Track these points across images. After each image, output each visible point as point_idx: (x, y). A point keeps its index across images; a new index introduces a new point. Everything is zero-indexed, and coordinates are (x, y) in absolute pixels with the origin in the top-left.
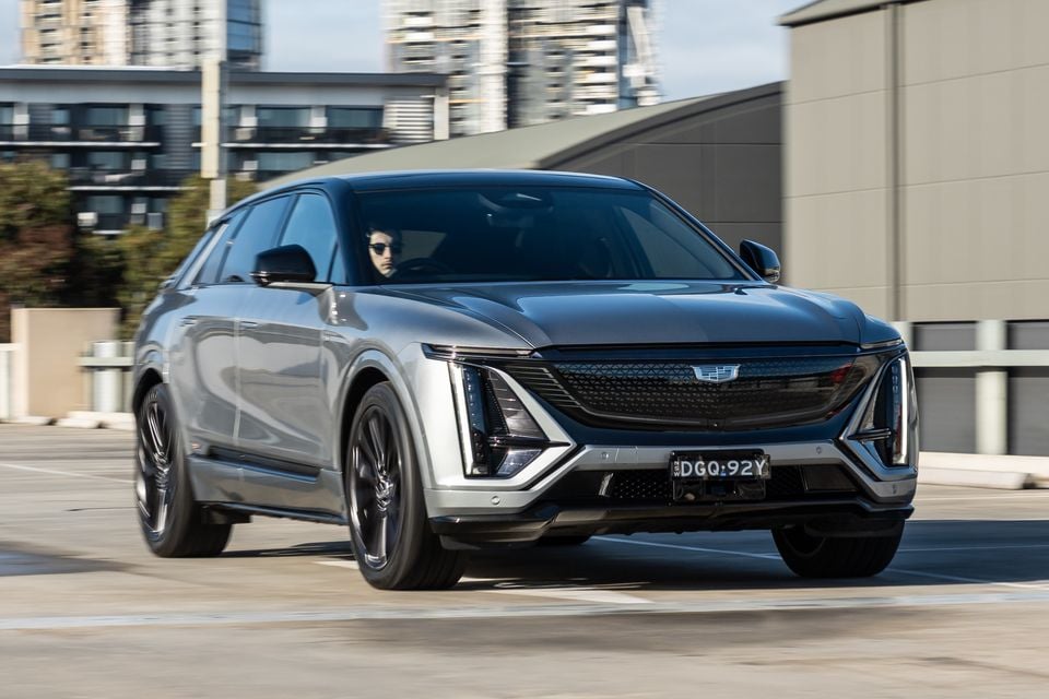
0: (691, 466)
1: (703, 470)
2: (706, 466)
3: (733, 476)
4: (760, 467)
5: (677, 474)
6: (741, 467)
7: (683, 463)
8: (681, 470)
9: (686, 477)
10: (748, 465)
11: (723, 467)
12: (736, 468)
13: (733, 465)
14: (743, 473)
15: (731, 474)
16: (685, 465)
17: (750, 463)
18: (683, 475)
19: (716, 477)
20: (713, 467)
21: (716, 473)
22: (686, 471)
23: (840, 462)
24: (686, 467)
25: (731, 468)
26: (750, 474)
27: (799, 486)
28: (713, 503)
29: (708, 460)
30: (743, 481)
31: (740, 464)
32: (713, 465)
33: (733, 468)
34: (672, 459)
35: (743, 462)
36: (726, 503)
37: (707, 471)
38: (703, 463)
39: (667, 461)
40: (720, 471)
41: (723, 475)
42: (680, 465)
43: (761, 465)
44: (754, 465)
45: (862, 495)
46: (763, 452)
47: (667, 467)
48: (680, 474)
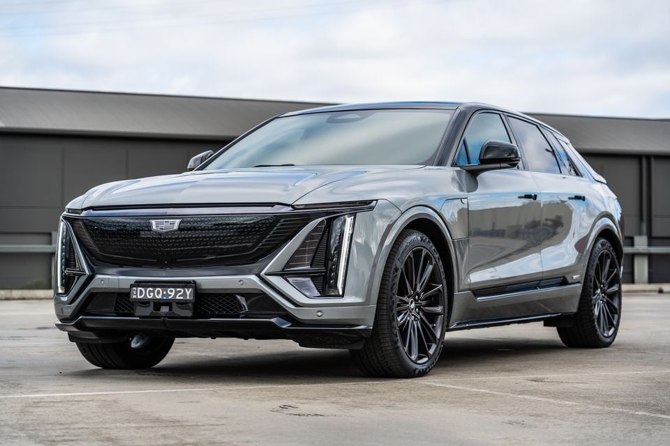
0: (144, 291)
1: (152, 294)
2: (153, 292)
3: (171, 299)
5: (135, 297)
6: (176, 293)
7: (139, 289)
8: (139, 294)
9: (140, 299)
10: (181, 291)
11: (165, 293)
12: (173, 294)
13: (171, 291)
14: (177, 298)
15: (170, 297)
18: (139, 297)
19: (160, 299)
20: (158, 292)
21: (160, 297)
22: (141, 295)
23: (260, 292)
24: (141, 291)
25: (170, 293)
26: (182, 298)
27: (236, 308)
28: (160, 317)
29: (155, 287)
30: (177, 303)
31: (176, 291)
32: (158, 291)
33: (171, 293)
34: (132, 286)
35: (178, 290)
36: (169, 318)
37: (154, 294)
38: (152, 289)
39: (129, 287)
40: (163, 295)
41: (165, 298)
42: (137, 290)
43: (189, 292)
44: (185, 292)
45: (288, 316)
46: (195, 282)
47: (129, 291)
48: (137, 297)
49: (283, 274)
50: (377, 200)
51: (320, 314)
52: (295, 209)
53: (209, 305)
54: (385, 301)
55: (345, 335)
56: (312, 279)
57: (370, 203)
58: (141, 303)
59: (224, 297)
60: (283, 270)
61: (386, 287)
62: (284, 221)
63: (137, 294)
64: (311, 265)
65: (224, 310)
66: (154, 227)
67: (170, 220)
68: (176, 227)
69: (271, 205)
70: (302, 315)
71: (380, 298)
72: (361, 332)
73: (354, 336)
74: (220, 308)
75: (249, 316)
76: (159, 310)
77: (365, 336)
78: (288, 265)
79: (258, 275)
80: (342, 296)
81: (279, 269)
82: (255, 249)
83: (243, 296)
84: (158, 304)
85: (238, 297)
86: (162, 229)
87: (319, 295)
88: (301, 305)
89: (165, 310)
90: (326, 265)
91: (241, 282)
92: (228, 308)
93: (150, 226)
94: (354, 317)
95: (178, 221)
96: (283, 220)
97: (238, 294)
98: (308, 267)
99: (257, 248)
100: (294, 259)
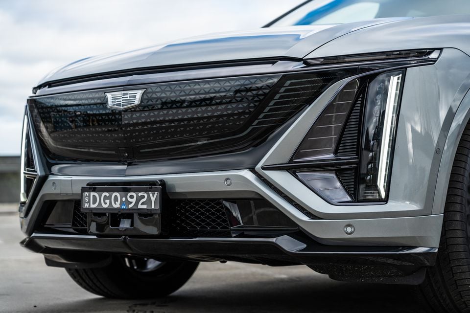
0: (98, 197)
1: (108, 201)
2: (109, 198)
3: (131, 209)
4: (153, 199)
5: (87, 205)
6: (138, 199)
7: (92, 194)
8: (92, 202)
9: (94, 209)
10: (143, 197)
11: (124, 199)
12: (134, 201)
13: (132, 197)
14: (140, 206)
15: (130, 206)
16: (94, 196)
17: (146, 195)
18: (92, 206)
19: (117, 209)
20: (116, 199)
21: (118, 205)
22: (94, 203)
23: (256, 197)
24: (94, 197)
25: (130, 200)
26: (145, 207)
27: (224, 221)
28: (120, 236)
29: (111, 191)
30: (140, 215)
31: (138, 196)
32: (116, 196)
33: (132, 200)
34: (84, 190)
35: (140, 194)
36: (131, 236)
37: (111, 202)
38: (107, 194)
39: (80, 192)
40: (122, 203)
41: (124, 207)
42: (89, 196)
43: (154, 197)
44: (149, 197)
45: (300, 234)
46: (163, 183)
47: (79, 198)
48: (90, 205)
49: (292, 168)
50: (441, 49)
51: (349, 230)
52: (308, 65)
53: (187, 217)
54: (458, 207)
55: (396, 262)
56: (337, 176)
57: (430, 53)
58: (95, 214)
59: (208, 204)
60: (291, 161)
61: (459, 186)
62: (291, 85)
63: (89, 202)
64: (336, 152)
65: (208, 224)
66: (110, 103)
67: (130, 92)
68: (137, 101)
69: (272, 60)
70: (321, 231)
71: (449, 203)
72: (421, 258)
73: (408, 264)
74: (203, 221)
75: (246, 233)
76: (118, 226)
77: (428, 264)
78: (297, 154)
79: (253, 170)
80: (386, 200)
81: (285, 158)
82: (248, 130)
83: (235, 203)
84: (116, 217)
85: (227, 204)
86: (120, 104)
87: (349, 199)
88: (319, 215)
89: (125, 224)
90: (359, 152)
91: (229, 181)
92: (214, 221)
93: (105, 101)
94: (408, 234)
95: (139, 94)
96: (288, 82)
97: (227, 200)
98: (331, 156)
99: (251, 128)
100: (308, 143)
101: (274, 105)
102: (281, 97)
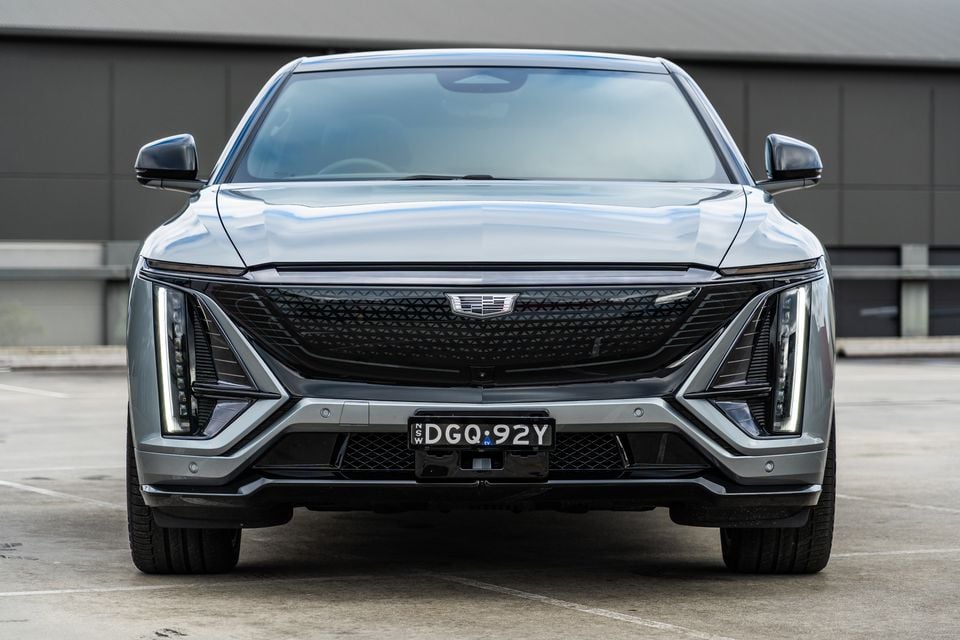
0: (439, 430)
1: (458, 436)
2: (462, 432)
3: (499, 446)
4: (540, 434)
5: (419, 441)
6: (513, 434)
7: (428, 426)
8: (428, 436)
9: (433, 446)
10: (523, 430)
11: (487, 433)
12: (505, 435)
13: (502, 430)
14: (516, 442)
15: (498, 442)
16: (431, 429)
17: (526, 428)
18: (428, 441)
19: (475, 446)
20: (473, 433)
21: (476, 440)
22: (432, 437)
25: (498, 434)
26: (526, 442)
27: (616, 459)
28: (472, 480)
29: (464, 422)
31: (512, 430)
32: (473, 429)
33: (502, 434)
34: (412, 421)
35: (516, 427)
36: (490, 480)
37: (463, 437)
38: (457, 427)
39: (406, 422)
40: (483, 437)
41: (486, 443)
42: (424, 429)
43: (541, 431)
44: (532, 431)
45: (714, 473)
47: (406, 430)
48: (424, 441)
49: (710, 395)
51: (769, 467)
52: (724, 276)
56: (749, 406)
58: (433, 452)
60: (710, 388)
62: (712, 298)
63: (423, 436)
64: (747, 378)
65: (592, 463)
66: (457, 308)
67: (493, 295)
68: (507, 309)
69: (683, 267)
70: (743, 470)
74: (585, 458)
76: (469, 467)
78: (717, 379)
81: (704, 387)
82: (659, 351)
84: (469, 455)
86: (480, 311)
87: (758, 432)
88: (741, 451)
89: (482, 465)
91: (639, 412)
93: (446, 304)
96: (710, 295)
97: (619, 433)
98: (742, 383)
99: (663, 348)
100: (728, 368)
101: (692, 322)
102: (694, 320)
